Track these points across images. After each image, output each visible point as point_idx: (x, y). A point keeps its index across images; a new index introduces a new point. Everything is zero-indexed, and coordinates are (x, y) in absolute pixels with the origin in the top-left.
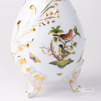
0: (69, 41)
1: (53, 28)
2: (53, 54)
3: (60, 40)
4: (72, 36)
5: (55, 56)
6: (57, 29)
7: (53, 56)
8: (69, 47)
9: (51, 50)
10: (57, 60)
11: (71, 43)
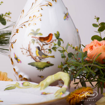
0: (47, 44)
1: (33, 30)
2: (31, 55)
3: (37, 42)
4: (52, 40)
5: (32, 57)
6: (36, 31)
7: (30, 57)
8: (47, 50)
9: (29, 51)
10: (34, 61)
11: (50, 47)
